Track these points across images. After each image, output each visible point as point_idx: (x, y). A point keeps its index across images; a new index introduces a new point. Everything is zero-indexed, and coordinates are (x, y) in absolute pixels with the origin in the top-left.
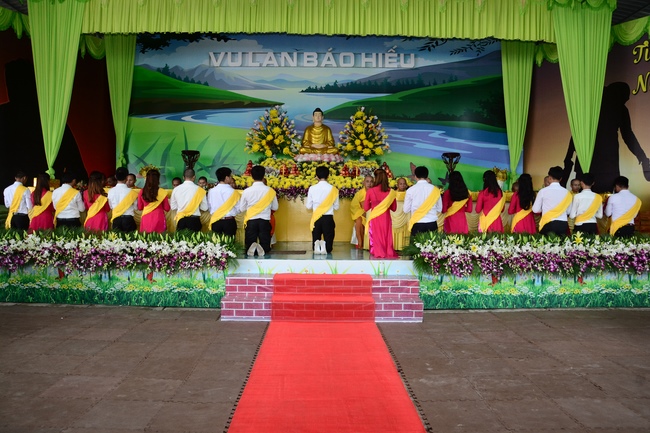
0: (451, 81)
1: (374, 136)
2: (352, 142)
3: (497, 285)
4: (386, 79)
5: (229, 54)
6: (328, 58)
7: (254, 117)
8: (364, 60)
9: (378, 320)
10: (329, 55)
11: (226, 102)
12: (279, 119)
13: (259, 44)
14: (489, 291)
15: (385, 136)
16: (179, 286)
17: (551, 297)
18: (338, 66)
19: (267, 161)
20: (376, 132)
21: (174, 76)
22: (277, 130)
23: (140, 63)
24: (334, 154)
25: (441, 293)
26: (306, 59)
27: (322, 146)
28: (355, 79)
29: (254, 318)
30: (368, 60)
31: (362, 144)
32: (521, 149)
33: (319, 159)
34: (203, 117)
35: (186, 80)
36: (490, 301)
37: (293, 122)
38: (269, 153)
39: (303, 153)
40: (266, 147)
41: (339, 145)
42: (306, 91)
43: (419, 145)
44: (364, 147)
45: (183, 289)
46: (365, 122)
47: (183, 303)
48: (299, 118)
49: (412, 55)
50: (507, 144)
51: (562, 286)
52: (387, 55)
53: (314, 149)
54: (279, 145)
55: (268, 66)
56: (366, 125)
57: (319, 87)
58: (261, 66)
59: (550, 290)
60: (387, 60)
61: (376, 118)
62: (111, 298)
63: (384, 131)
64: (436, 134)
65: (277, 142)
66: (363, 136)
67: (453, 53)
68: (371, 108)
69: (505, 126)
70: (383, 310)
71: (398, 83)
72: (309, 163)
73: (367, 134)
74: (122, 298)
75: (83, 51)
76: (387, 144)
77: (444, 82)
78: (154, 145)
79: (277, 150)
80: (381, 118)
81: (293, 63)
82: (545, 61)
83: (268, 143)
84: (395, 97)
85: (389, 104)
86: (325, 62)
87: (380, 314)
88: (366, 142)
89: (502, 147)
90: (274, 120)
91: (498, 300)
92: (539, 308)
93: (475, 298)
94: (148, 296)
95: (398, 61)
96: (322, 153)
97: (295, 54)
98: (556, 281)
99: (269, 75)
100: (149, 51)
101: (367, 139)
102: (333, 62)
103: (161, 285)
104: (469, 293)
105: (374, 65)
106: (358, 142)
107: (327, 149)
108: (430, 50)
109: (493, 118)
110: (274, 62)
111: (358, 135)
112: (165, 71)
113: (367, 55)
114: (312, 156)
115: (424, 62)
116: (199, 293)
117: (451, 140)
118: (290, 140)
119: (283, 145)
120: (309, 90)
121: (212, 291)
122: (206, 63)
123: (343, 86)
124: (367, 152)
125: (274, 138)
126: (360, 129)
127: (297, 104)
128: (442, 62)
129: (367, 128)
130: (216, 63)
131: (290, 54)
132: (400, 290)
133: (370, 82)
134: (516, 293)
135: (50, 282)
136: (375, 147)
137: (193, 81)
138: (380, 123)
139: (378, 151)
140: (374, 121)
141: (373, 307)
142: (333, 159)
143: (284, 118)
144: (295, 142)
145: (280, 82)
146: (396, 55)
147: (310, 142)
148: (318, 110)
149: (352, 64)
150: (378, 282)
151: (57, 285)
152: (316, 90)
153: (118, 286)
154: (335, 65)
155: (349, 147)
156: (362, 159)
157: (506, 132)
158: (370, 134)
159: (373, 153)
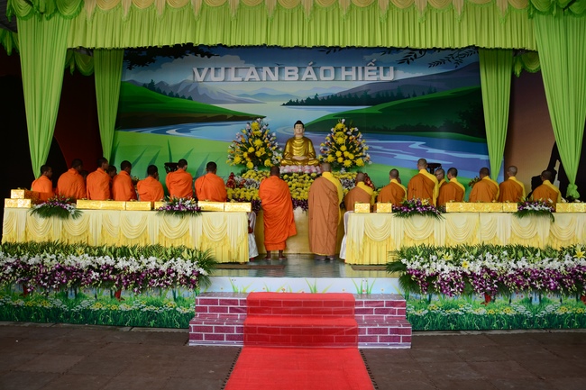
0: (430, 92)
1: (354, 148)
2: (333, 154)
3: (490, 304)
4: (366, 92)
5: (213, 69)
6: (308, 72)
7: (236, 130)
8: (343, 73)
9: (362, 346)
10: (310, 69)
11: (209, 116)
12: (261, 131)
13: (241, 59)
14: (482, 311)
15: (366, 147)
16: (148, 305)
17: (551, 317)
18: (319, 80)
19: (249, 173)
20: (357, 144)
21: (159, 91)
22: (258, 142)
23: (127, 79)
24: (315, 165)
25: (429, 313)
26: (287, 73)
27: (303, 158)
28: (335, 92)
29: (225, 343)
30: (348, 73)
31: (343, 156)
32: (502, 159)
33: (300, 170)
34: (187, 131)
35: (171, 95)
36: (483, 322)
37: (274, 134)
38: (250, 165)
39: (284, 165)
40: (248, 159)
41: (319, 156)
42: (288, 104)
43: (399, 156)
44: (345, 158)
45: (152, 308)
46: (345, 133)
47: (152, 323)
48: (280, 131)
49: (392, 68)
51: (562, 305)
52: (367, 69)
53: (295, 160)
54: (260, 158)
55: (250, 80)
56: (346, 137)
57: (300, 100)
58: (243, 81)
59: (549, 308)
60: (367, 73)
61: (356, 129)
62: (77, 316)
63: (364, 143)
64: (417, 145)
65: (258, 154)
66: (343, 148)
67: (431, 65)
68: (351, 120)
69: (485, 137)
70: (367, 335)
71: (378, 94)
72: (290, 174)
73: (347, 146)
74: (88, 316)
75: (72, 67)
76: (368, 156)
77: (423, 94)
78: (140, 157)
79: (259, 163)
80: (361, 130)
81: (274, 77)
82: (523, 71)
83: (250, 155)
84: (375, 110)
85: (369, 116)
86: (305, 76)
87: (364, 339)
88: (346, 154)
90: (255, 132)
91: (492, 320)
92: (538, 328)
93: (466, 318)
94: (116, 314)
95: (378, 74)
97: (276, 69)
98: (555, 299)
99: (251, 89)
100: (136, 68)
101: (348, 150)
102: (313, 76)
103: (130, 303)
104: (460, 313)
105: (354, 78)
106: (338, 154)
107: (308, 160)
108: (408, 63)
109: (473, 129)
110: (256, 76)
111: (338, 146)
112: (151, 86)
113: (347, 69)
114: (293, 168)
115: (403, 75)
116: (169, 312)
117: (431, 150)
118: (271, 152)
119: (264, 157)
120: (291, 104)
121: (183, 310)
122: (190, 78)
123: (323, 100)
124: (348, 163)
125: (256, 151)
126: (340, 141)
127: (278, 117)
128: (420, 75)
129: (348, 140)
130: (199, 78)
131: (272, 69)
132: (385, 311)
133: (350, 94)
134: (511, 313)
135: (14, 298)
136: (356, 158)
137: (177, 96)
138: (360, 135)
139: (359, 162)
140: (354, 133)
141: (355, 331)
142: (314, 170)
143: (265, 130)
144: (277, 154)
145: (262, 96)
146: (375, 68)
147: (291, 154)
148: (299, 122)
149: (332, 77)
150: (361, 303)
151: (21, 302)
152: (297, 104)
153: (84, 304)
154: (315, 78)
155: (330, 158)
156: (343, 171)
157: (486, 142)
158: (350, 146)
159: (354, 164)
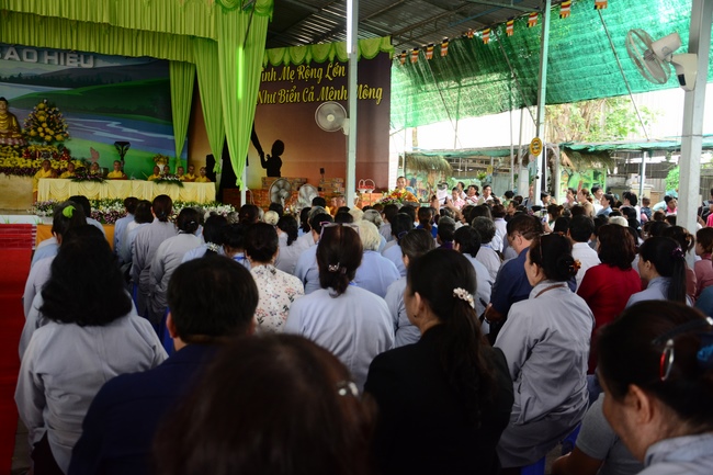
0: (126, 81)
1: (55, 125)
2: (36, 130)
4: (68, 75)
6: (11, 53)
10: (12, 49)
15: (65, 125)
18: (22, 60)
20: (57, 121)
24: (18, 139)
27: (7, 131)
28: (39, 73)
30: (50, 58)
31: (44, 131)
43: (97, 133)
44: (46, 134)
46: (47, 112)
50: (173, 134)
56: (48, 116)
57: (3, 77)
60: (68, 60)
61: (57, 109)
63: (65, 121)
64: (113, 124)
66: (45, 125)
69: (172, 120)
71: (79, 78)
73: (48, 123)
76: (68, 132)
77: (120, 81)
80: (62, 110)
84: (77, 92)
85: (70, 97)
88: (48, 130)
89: (170, 137)
95: (79, 61)
96: (6, 138)
101: (49, 127)
102: (16, 56)
105: (56, 63)
106: (40, 129)
107: (12, 134)
111: (40, 123)
113: (49, 53)
117: (125, 130)
123: (27, 79)
124: (48, 138)
126: (42, 118)
128: (118, 64)
129: (49, 118)
133: (53, 76)
136: (56, 134)
138: (61, 114)
139: (59, 137)
140: (55, 112)
148: (2, 99)
149: (36, 59)
154: (18, 59)
155: (32, 133)
156: (45, 144)
157: (172, 125)
158: (51, 123)
159: (54, 139)
